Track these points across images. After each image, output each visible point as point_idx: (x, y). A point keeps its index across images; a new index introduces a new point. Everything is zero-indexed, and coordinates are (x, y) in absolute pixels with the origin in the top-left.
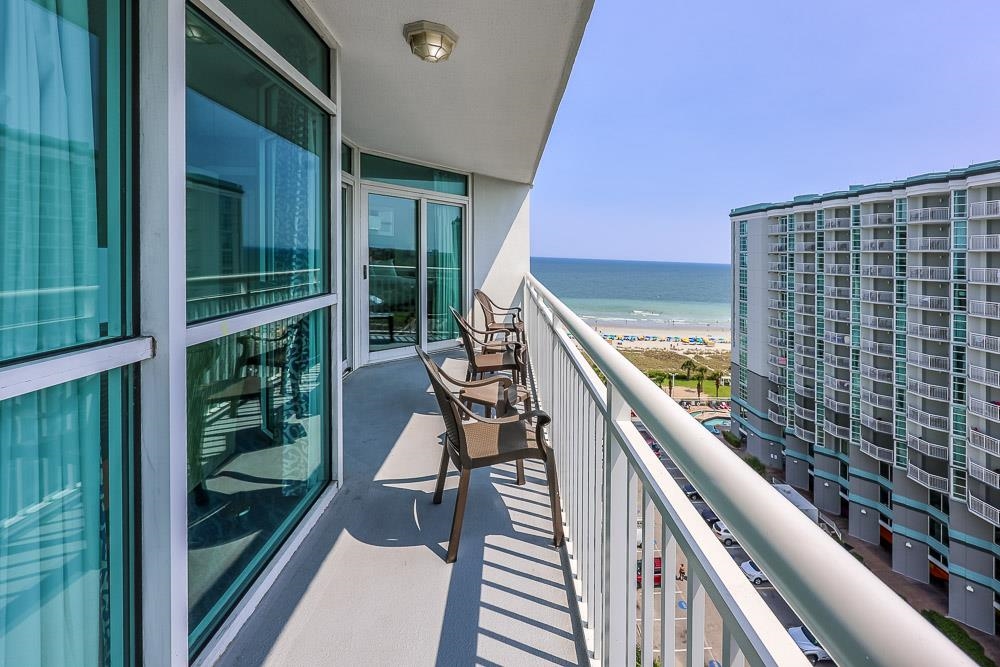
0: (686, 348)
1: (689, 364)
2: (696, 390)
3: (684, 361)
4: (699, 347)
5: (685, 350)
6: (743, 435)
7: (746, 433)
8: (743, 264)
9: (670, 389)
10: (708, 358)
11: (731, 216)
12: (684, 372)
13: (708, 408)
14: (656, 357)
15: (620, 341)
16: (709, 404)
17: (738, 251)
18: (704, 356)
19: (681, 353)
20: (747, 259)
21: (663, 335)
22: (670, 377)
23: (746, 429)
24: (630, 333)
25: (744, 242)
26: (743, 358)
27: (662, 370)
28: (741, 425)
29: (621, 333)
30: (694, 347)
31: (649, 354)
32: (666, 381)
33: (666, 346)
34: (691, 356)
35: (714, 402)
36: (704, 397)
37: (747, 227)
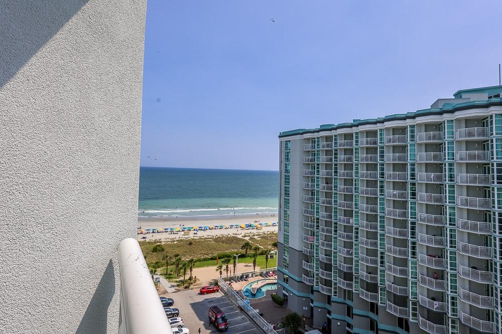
0: (244, 232)
1: (247, 245)
2: (252, 264)
3: (243, 243)
4: (252, 231)
5: (243, 234)
6: (285, 295)
7: (287, 294)
8: (287, 171)
9: (234, 267)
10: (259, 239)
11: (280, 137)
12: (243, 251)
13: (260, 278)
14: (223, 242)
15: (196, 232)
16: (261, 275)
17: (284, 162)
18: (256, 237)
19: (240, 237)
20: (289, 168)
21: (227, 224)
22: (235, 258)
23: (287, 291)
24: (203, 224)
25: (288, 156)
26: (286, 238)
27: (227, 252)
28: (284, 288)
29: (196, 225)
30: (248, 231)
31: (218, 240)
32: (232, 261)
33: (231, 232)
34: (247, 238)
35: (265, 272)
36: (258, 269)
37: (289, 145)
